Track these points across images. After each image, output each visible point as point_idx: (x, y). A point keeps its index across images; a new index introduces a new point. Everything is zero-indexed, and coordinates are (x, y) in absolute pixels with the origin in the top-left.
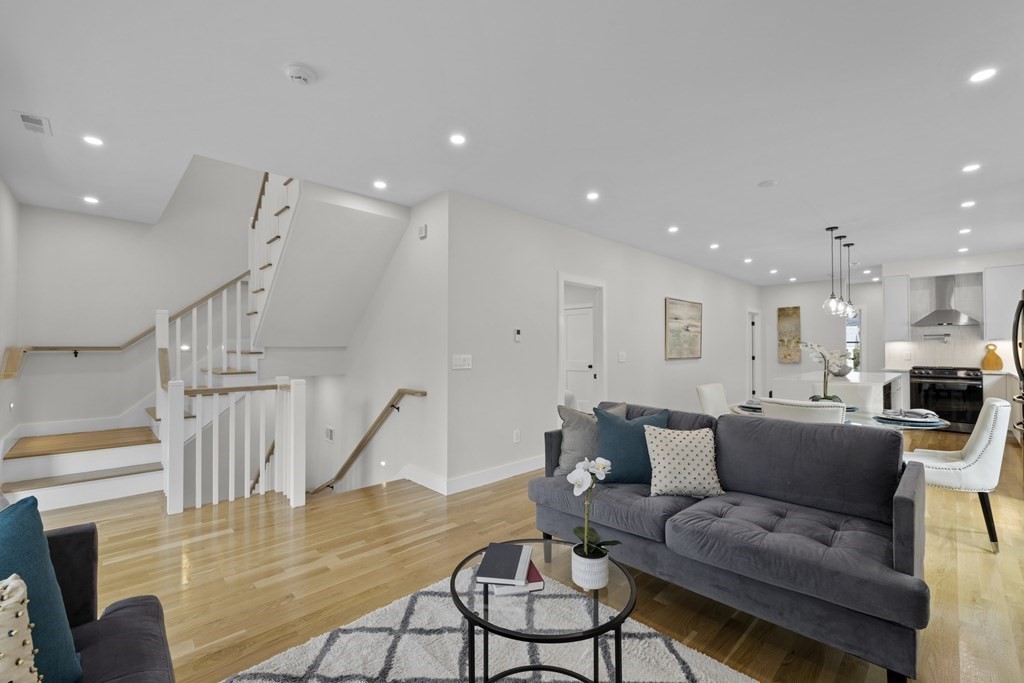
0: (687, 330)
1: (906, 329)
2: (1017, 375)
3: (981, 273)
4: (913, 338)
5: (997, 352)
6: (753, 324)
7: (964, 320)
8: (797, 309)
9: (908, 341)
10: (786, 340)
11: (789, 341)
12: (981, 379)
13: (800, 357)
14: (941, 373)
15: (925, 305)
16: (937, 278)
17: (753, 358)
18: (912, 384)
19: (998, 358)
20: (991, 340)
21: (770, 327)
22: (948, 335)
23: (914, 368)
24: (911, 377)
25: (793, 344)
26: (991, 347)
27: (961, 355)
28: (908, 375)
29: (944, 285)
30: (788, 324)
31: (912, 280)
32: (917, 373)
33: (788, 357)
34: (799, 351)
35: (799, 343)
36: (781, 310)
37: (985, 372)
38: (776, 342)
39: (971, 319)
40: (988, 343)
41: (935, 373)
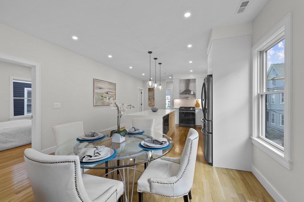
0: (107, 93)
1: (178, 95)
2: (202, 109)
3: (196, 79)
4: (180, 98)
5: (199, 102)
6: (141, 93)
7: (192, 93)
8: (153, 88)
9: (179, 99)
11: (151, 99)
12: (195, 111)
13: (154, 104)
14: (187, 109)
15: (183, 89)
16: (186, 80)
17: (141, 104)
18: (179, 112)
19: (199, 104)
20: (197, 99)
21: (146, 94)
22: (188, 97)
23: (180, 107)
24: (179, 110)
25: (152, 100)
26: (197, 101)
27: (191, 103)
29: (188, 82)
30: (151, 93)
31: (180, 80)
32: (181, 109)
33: (151, 104)
34: (154, 102)
35: (154, 99)
36: (149, 89)
37: (196, 108)
38: (148, 99)
39: (193, 93)
40: (197, 100)
41: (185, 109)
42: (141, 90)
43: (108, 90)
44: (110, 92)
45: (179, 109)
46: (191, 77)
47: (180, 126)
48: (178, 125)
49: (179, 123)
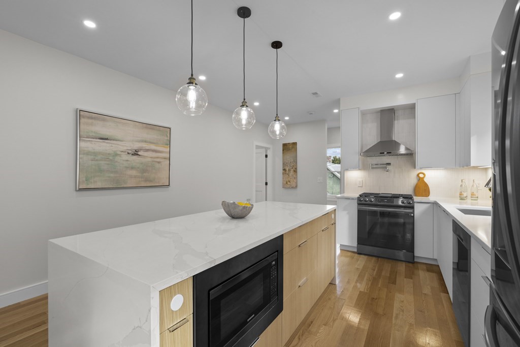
0: (135, 154)
1: (356, 158)
3: (415, 104)
4: (364, 167)
5: (425, 180)
6: (266, 156)
7: (402, 150)
8: (295, 144)
9: (359, 169)
10: (287, 170)
11: (289, 170)
12: (413, 208)
13: (297, 183)
14: (382, 201)
15: (372, 137)
16: (382, 111)
17: (266, 184)
18: (360, 212)
19: (426, 185)
20: (421, 168)
21: (277, 159)
22: (389, 164)
23: (362, 195)
24: (359, 204)
25: (292, 173)
26: (421, 176)
28: (355, 203)
29: (388, 116)
30: (289, 157)
31: (364, 114)
32: (363, 200)
33: (289, 183)
34: (296, 178)
35: (295, 171)
36: (284, 145)
37: (416, 199)
38: (281, 171)
39: (407, 149)
40: (420, 171)
41: (376, 200)
42: (266, 149)
43: (137, 146)
44: (147, 150)
45: (359, 199)
46: (400, 100)
47: (359, 254)
48: (356, 250)
49: (359, 243)
